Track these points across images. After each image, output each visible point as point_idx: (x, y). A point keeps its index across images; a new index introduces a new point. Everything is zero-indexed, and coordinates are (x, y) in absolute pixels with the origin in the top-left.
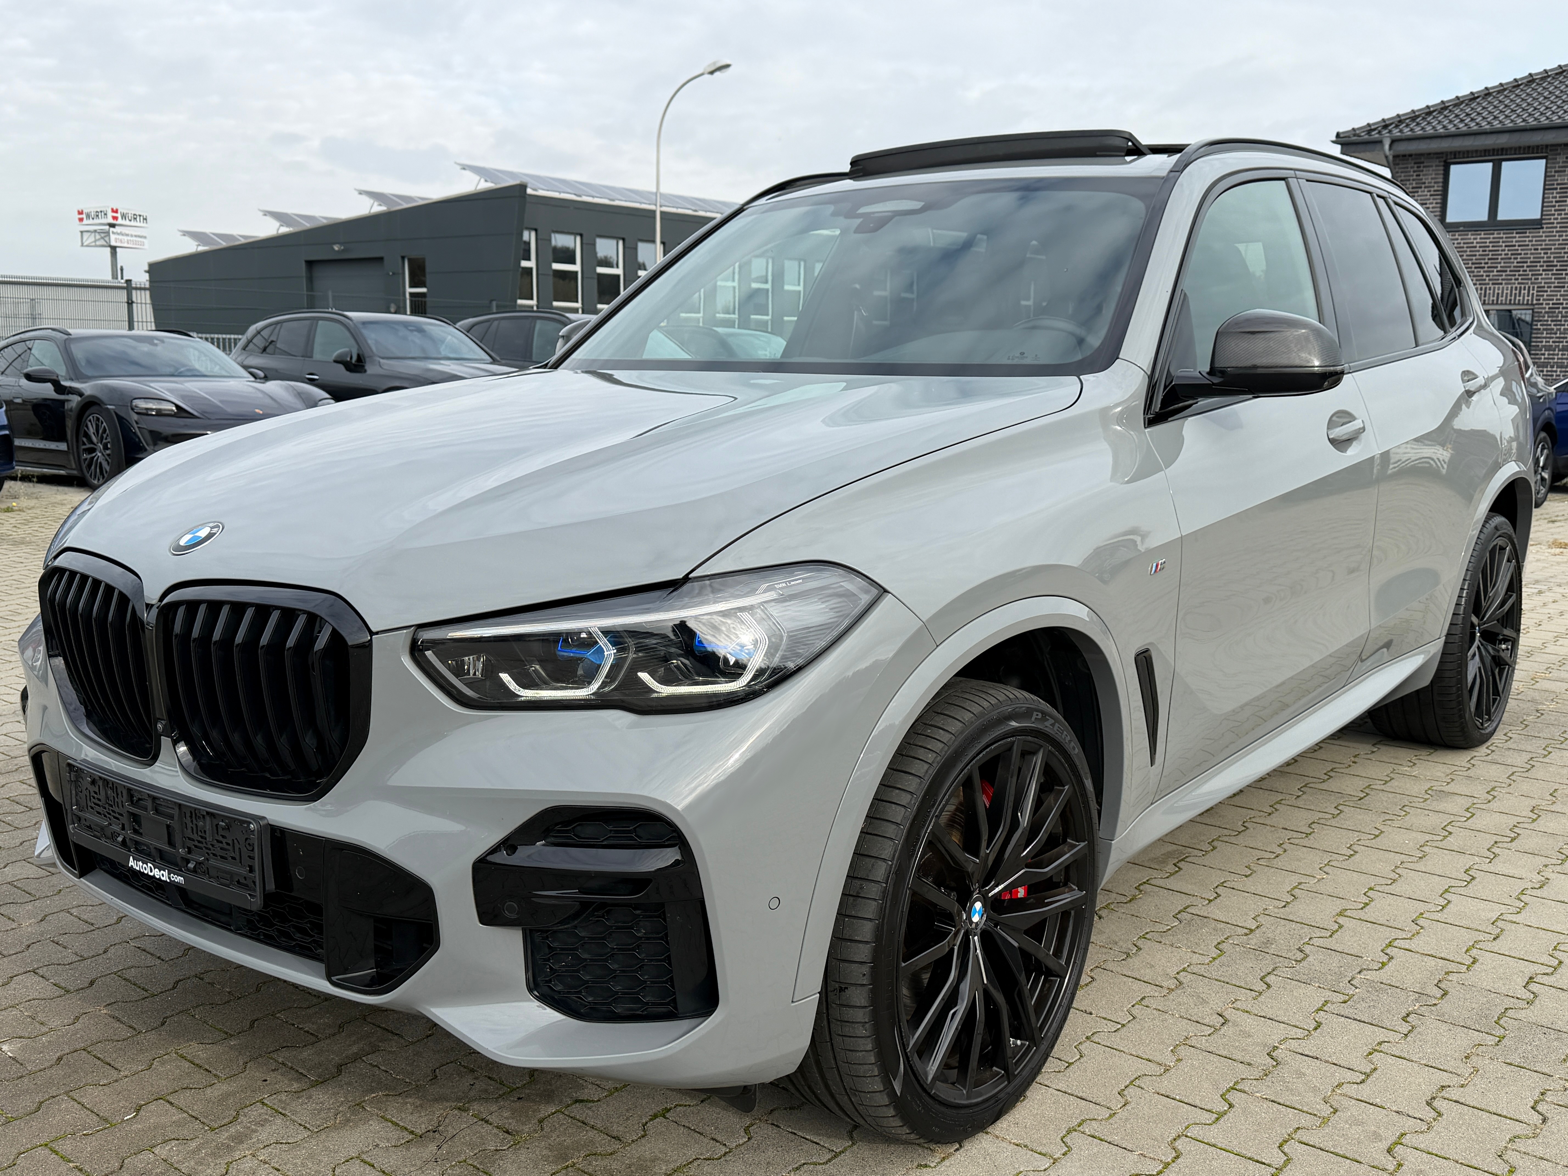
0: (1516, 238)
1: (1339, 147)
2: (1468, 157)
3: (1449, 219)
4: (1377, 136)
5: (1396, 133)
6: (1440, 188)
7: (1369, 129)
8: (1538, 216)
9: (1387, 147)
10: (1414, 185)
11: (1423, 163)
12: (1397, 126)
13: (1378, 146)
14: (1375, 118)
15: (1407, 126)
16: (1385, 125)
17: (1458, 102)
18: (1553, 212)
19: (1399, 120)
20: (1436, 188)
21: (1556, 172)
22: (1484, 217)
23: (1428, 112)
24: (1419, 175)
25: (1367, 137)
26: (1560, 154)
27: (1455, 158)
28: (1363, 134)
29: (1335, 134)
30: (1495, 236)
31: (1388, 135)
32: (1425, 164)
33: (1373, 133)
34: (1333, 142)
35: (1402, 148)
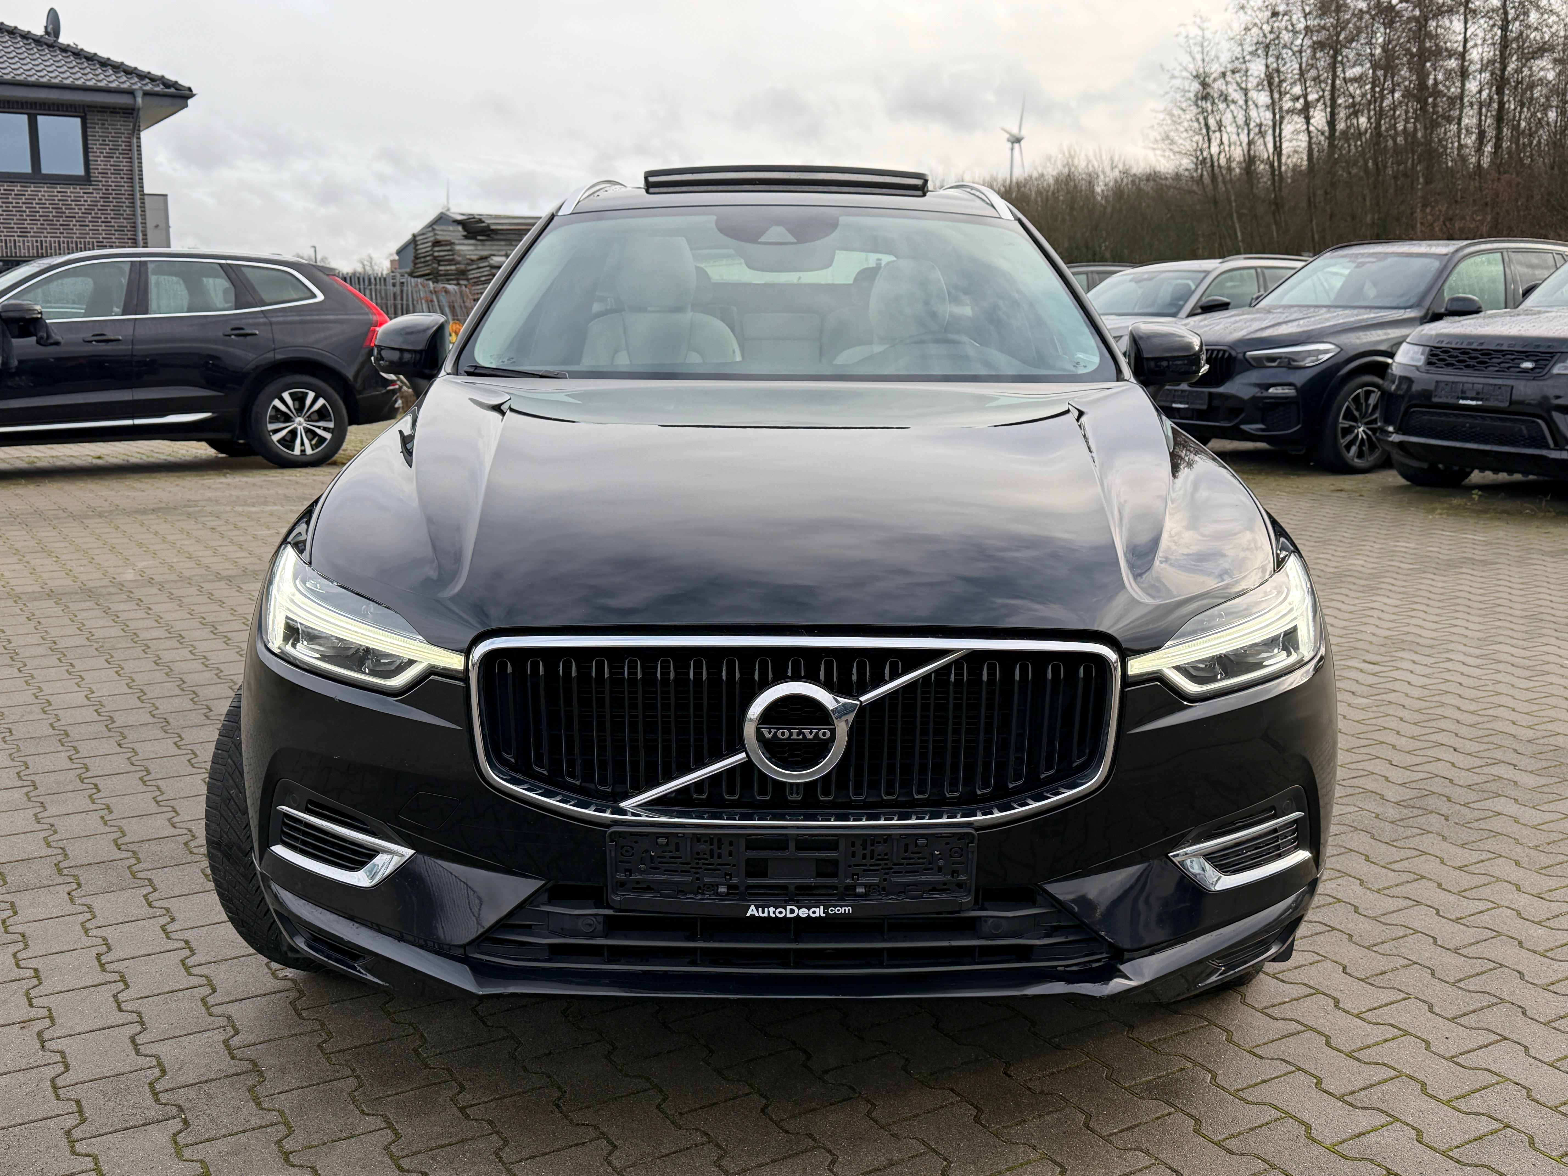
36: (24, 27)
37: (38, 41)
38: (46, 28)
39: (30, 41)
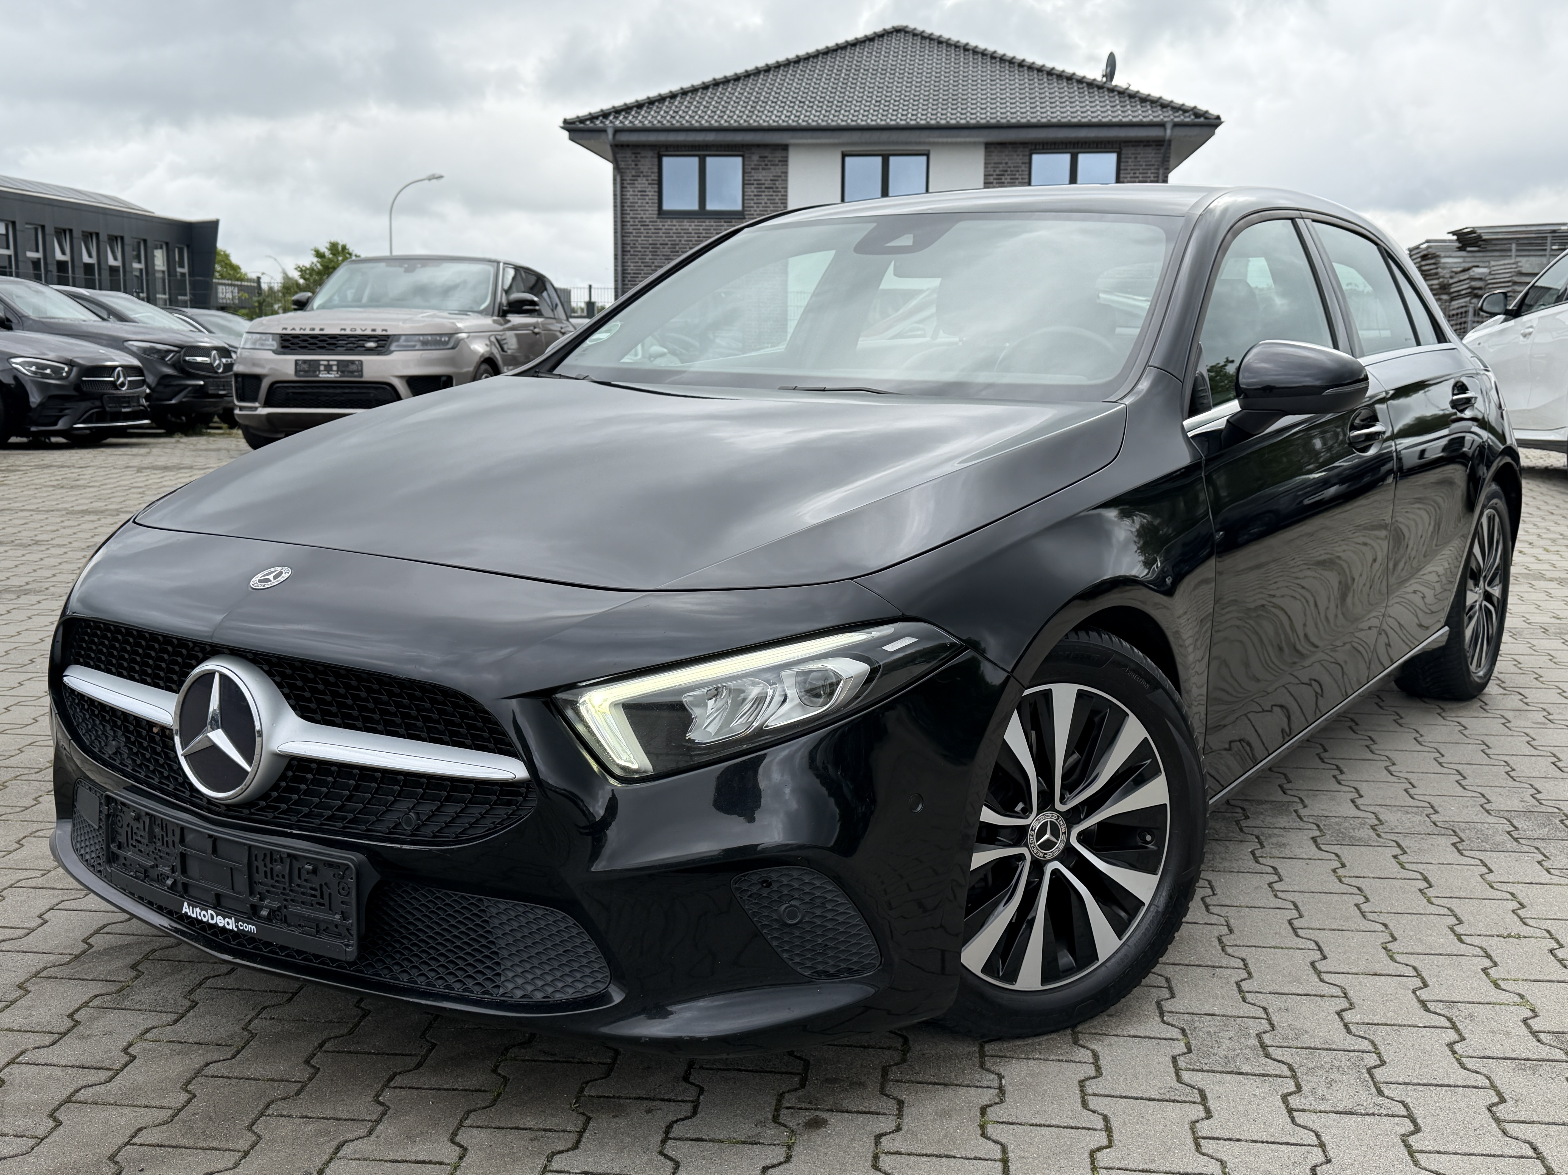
0: (725, 226)
1: (566, 134)
2: (678, 151)
3: (666, 207)
4: (601, 125)
5: (617, 122)
6: (656, 178)
7: (592, 118)
8: (739, 207)
9: (610, 136)
10: (634, 173)
11: (639, 153)
12: (616, 118)
13: (603, 135)
15: (624, 117)
16: (605, 115)
17: (661, 99)
18: (752, 205)
19: (617, 112)
20: (653, 178)
21: (753, 169)
22: (694, 206)
23: (639, 106)
24: (636, 165)
25: (592, 125)
26: (754, 154)
27: (667, 150)
28: (588, 122)
29: (563, 120)
30: (707, 221)
31: (611, 125)
32: (643, 155)
33: (598, 122)
34: (563, 128)
35: (624, 138)
37: (1094, 86)
38: (1104, 72)
39: (1087, 88)
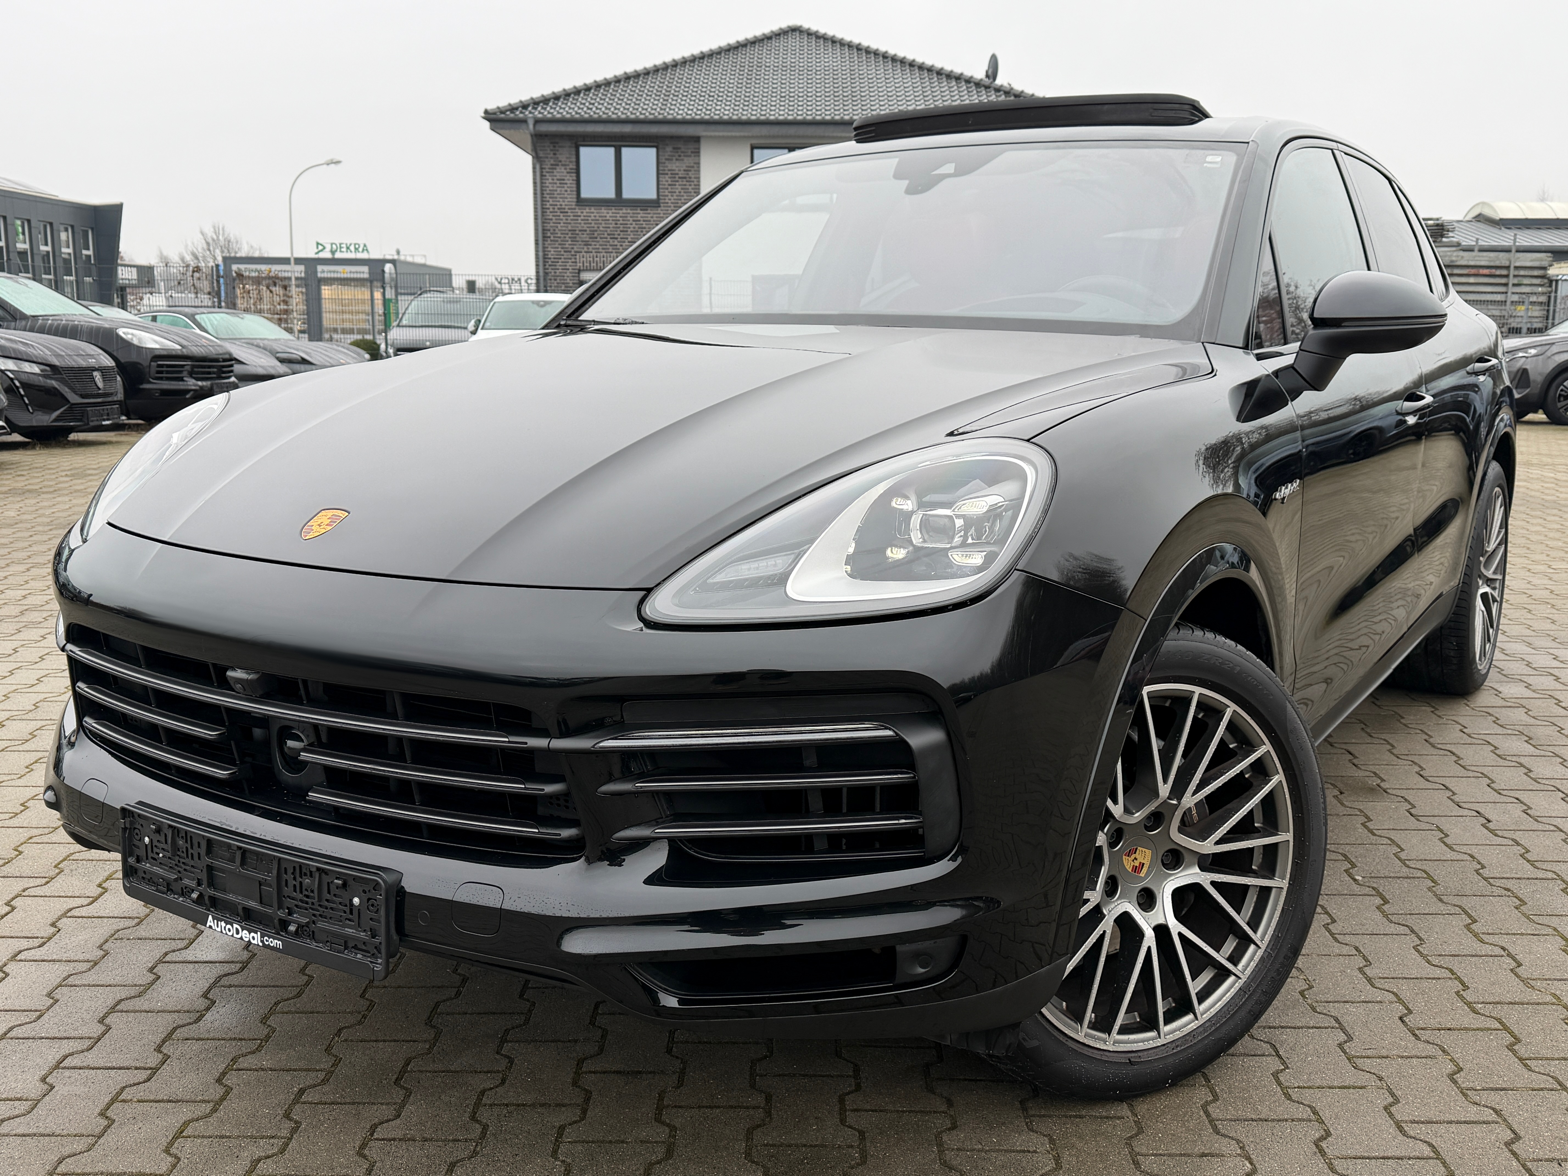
0: (641, 214)
1: (486, 124)
2: (595, 141)
3: (584, 195)
4: (521, 115)
5: (537, 113)
6: (574, 167)
7: (512, 109)
8: (654, 196)
9: (531, 126)
11: (557, 143)
12: (536, 109)
13: (524, 126)
14: (514, 100)
15: (543, 108)
16: (525, 106)
17: (577, 92)
18: (667, 193)
19: (535, 103)
20: (571, 166)
21: (666, 159)
22: (611, 194)
23: (556, 98)
24: (555, 154)
25: (512, 115)
26: (667, 145)
27: (584, 141)
28: (508, 113)
29: (483, 110)
30: (624, 211)
31: (531, 115)
32: (560, 145)
33: (518, 113)
34: (484, 118)
35: (544, 128)
36: (968, 73)
37: (978, 84)
38: (987, 72)
39: (972, 84)
